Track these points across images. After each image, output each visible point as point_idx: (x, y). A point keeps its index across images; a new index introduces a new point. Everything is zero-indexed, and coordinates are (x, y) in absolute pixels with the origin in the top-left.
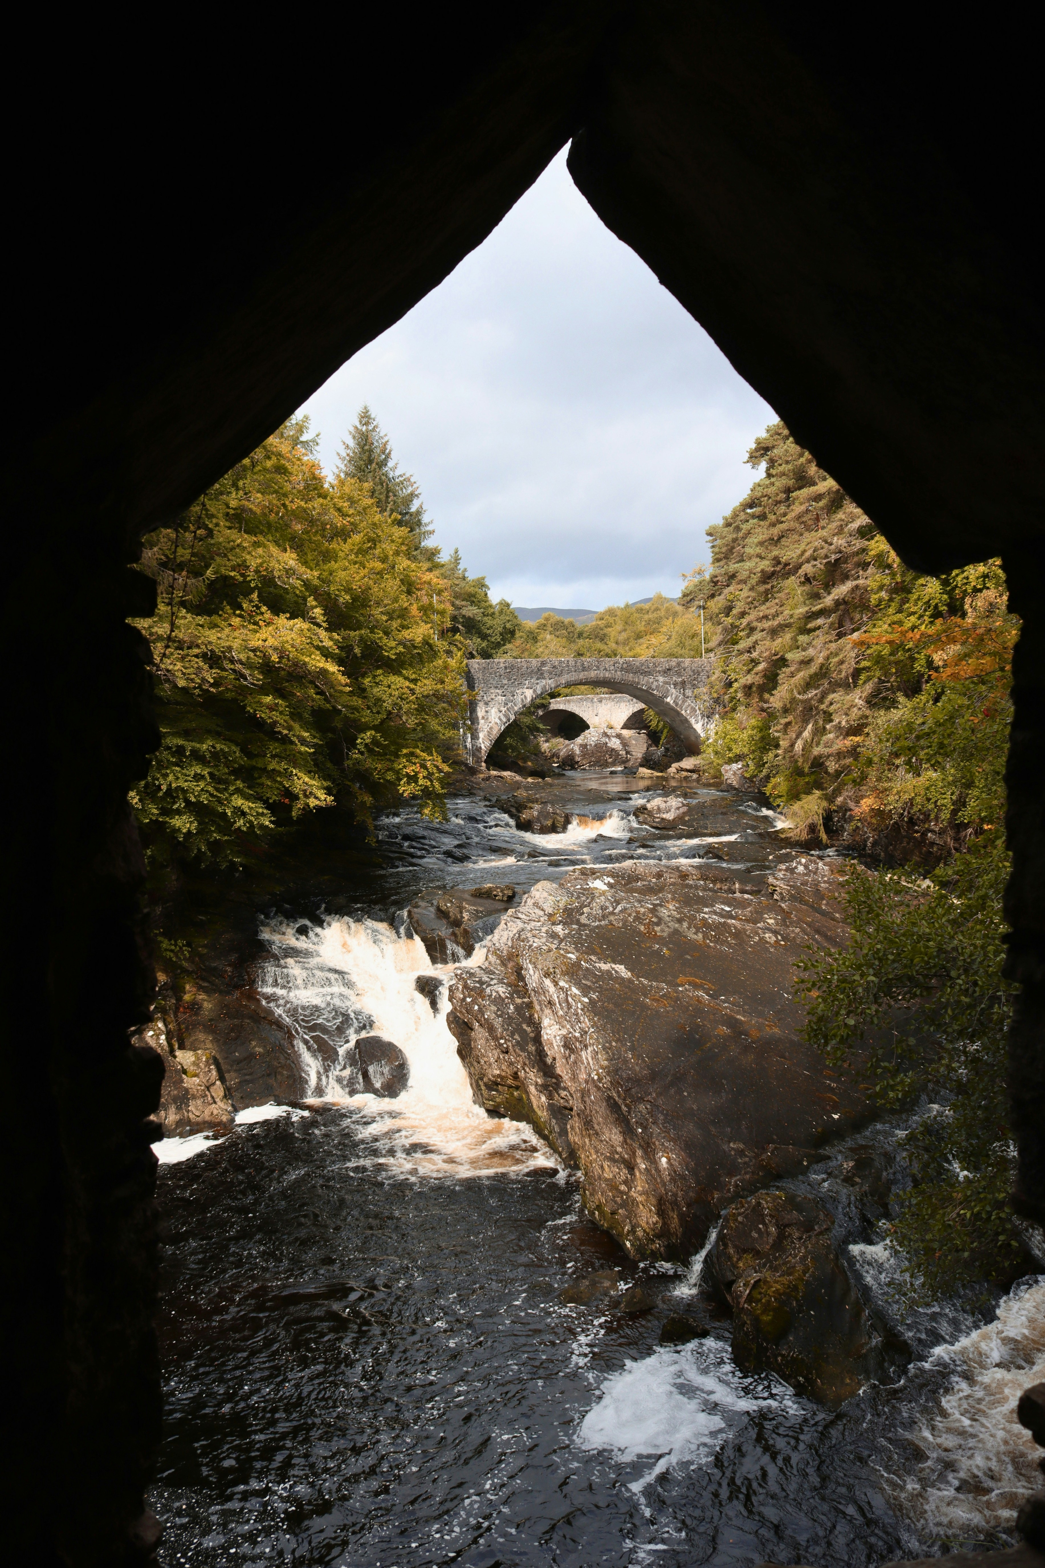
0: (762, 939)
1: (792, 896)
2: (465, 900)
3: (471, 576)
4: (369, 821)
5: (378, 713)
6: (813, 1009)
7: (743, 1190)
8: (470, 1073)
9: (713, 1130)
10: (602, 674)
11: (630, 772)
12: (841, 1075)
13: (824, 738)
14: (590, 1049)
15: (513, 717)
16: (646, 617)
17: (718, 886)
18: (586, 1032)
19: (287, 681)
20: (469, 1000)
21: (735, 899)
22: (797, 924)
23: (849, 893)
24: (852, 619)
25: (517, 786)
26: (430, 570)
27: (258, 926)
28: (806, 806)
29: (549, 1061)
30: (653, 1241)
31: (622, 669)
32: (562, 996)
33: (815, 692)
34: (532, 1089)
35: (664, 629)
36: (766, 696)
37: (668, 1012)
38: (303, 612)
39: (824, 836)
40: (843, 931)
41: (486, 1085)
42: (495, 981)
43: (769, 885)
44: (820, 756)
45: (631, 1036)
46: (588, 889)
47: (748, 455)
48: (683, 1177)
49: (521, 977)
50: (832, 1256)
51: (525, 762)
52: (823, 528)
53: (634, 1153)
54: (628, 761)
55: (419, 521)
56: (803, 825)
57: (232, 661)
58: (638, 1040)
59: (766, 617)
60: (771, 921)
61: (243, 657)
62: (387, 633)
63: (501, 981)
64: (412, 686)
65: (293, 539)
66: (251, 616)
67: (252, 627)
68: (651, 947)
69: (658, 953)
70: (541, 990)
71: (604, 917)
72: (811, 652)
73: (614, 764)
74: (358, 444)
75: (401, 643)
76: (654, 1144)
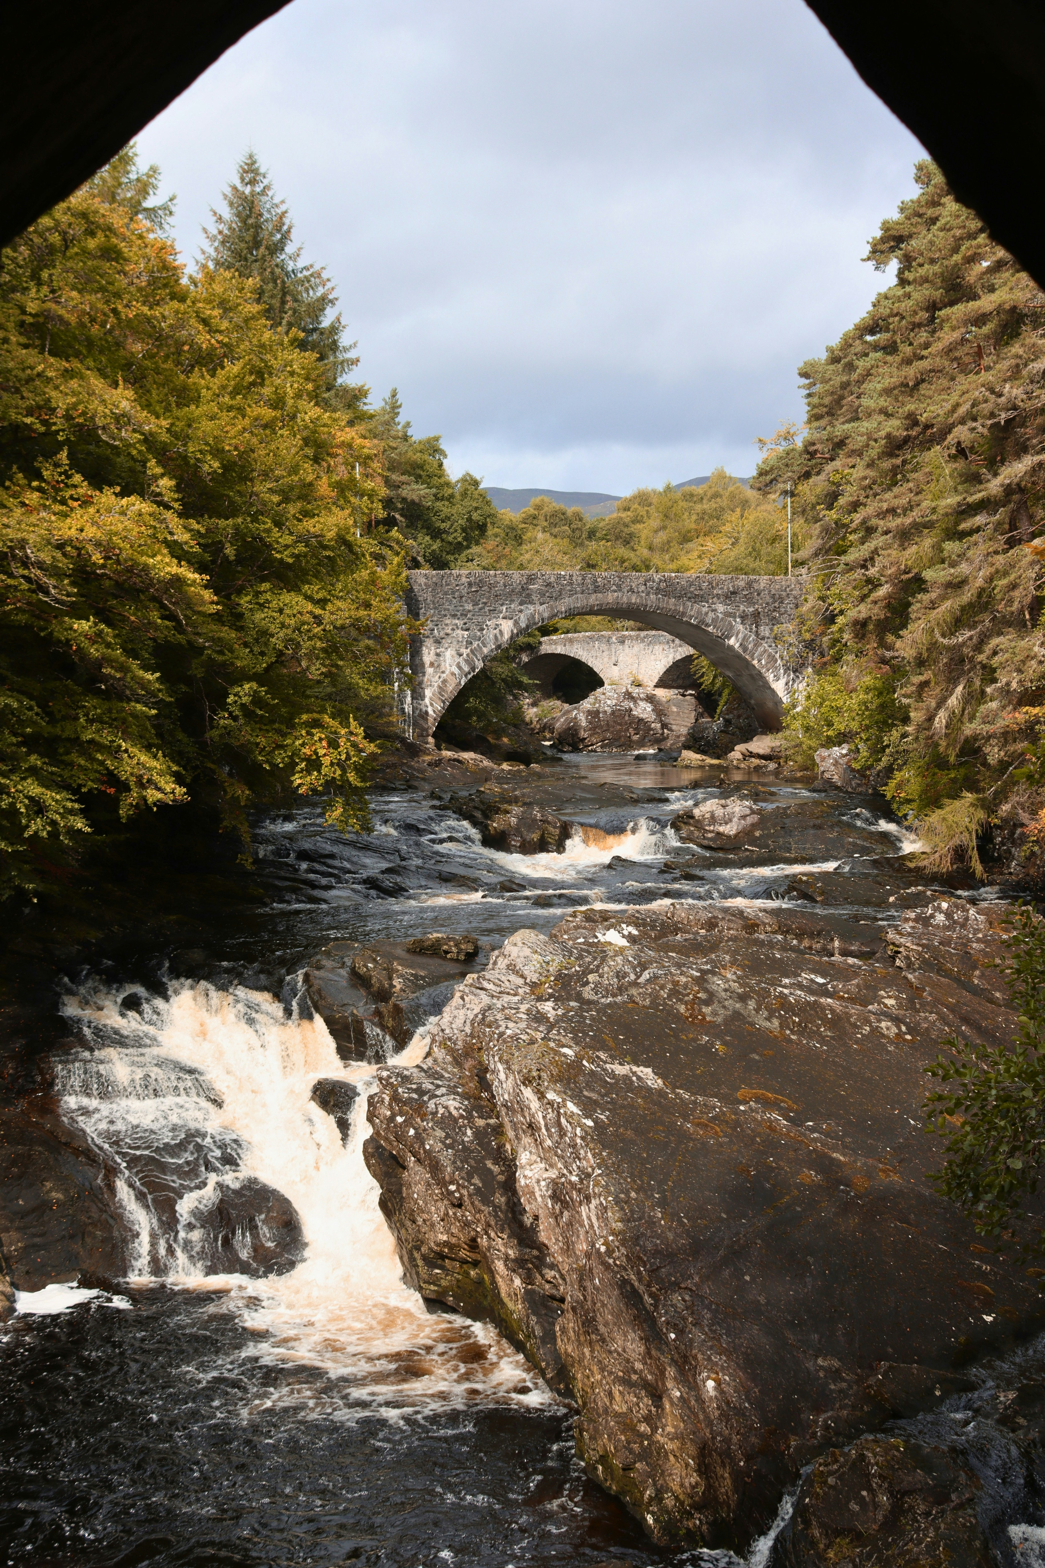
0: (875, 1030)
1: (925, 961)
2: (397, 958)
3: (417, 434)
4: (244, 828)
5: (262, 654)
6: (956, 1142)
7: (837, 1434)
8: (399, 1239)
9: (791, 1337)
10: (626, 598)
11: (668, 758)
12: (999, 1250)
13: (982, 708)
14: (594, 1202)
15: (480, 665)
16: (699, 507)
17: (806, 943)
18: (588, 1176)
19: (116, 597)
20: (399, 1119)
21: (832, 965)
22: (932, 1007)
23: (1018, 957)
24: (1031, 517)
25: (485, 776)
26: (351, 423)
27: (59, 995)
28: (950, 817)
29: (528, 1220)
30: (690, 1515)
31: (658, 591)
32: (551, 1115)
33: (968, 634)
34: (500, 1266)
35: (728, 528)
36: (890, 638)
37: (721, 1145)
38: (142, 485)
39: (978, 867)
40: (1006, 1020)
41: (424, 1258)
42: (443, 1090)
43: (888, 944)
44: (975, 738)
45: (660, 1183)
46: (595, 945)
47: (869, 248)
48: (740, 1412)
49: (485, 1085)
50: (977, 1544)
51: (499, 738)
52: (988, 368)
53: (662, 1372)
54: (664, 739)
55: (335, 342)
56: (945, 848)
57: (25, 563)
58: (672, 1190)
59: (892, 511)
60: (890, 1002)
61: (45, 557)
62: (278, 524)
63: (452, 1091)
64: (318, 611)
65: (127, 366)
66: (57, 490)
67: (58, 508)
68: (695, 1040)
69: (706, 1049)
70: (517, 1106)
71: (621, 990)
72: (964, 568)
73: (641, 744)
74: (238, 215)
75: (300, 539)
76: (695, 1358)
